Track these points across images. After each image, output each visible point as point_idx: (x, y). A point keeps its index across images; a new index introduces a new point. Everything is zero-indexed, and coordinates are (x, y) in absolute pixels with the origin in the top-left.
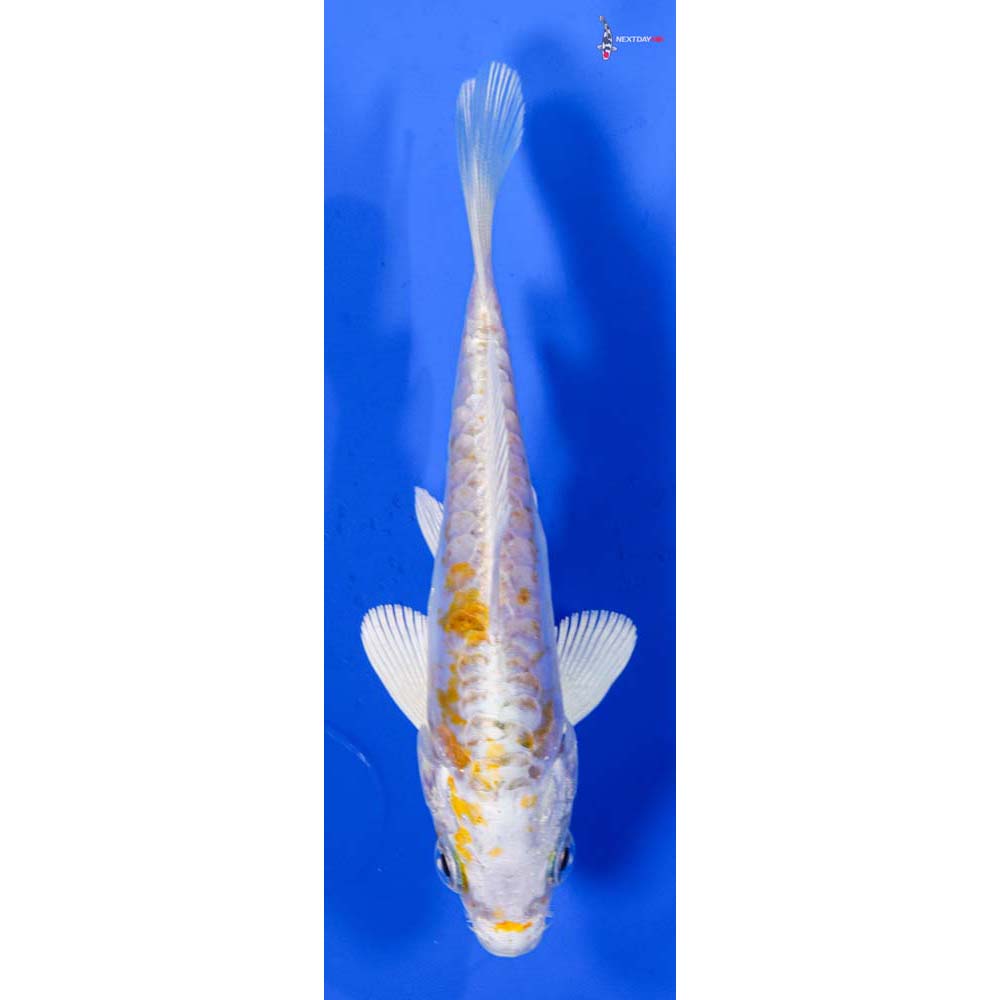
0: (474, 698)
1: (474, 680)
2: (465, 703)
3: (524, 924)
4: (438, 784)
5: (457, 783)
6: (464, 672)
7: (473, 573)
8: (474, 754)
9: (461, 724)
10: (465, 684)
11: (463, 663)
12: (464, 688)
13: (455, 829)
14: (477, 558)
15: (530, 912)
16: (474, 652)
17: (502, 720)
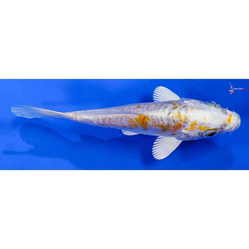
0: (162, 120)
1: (158, 120)
2: (164, 123)
3: (230, 116)
4: (187, 133)
5: (186, 128)
6: (156, 123)
7: (131, 119)
8: (177, 121)
9: (169, 125)
10: (159, 123)
11: (154, 123)
12: (160, 123)
13: (199, 130)
14: (127, 118)
15: (226, 113)
16: (151, 119)
17: (168, 113)
